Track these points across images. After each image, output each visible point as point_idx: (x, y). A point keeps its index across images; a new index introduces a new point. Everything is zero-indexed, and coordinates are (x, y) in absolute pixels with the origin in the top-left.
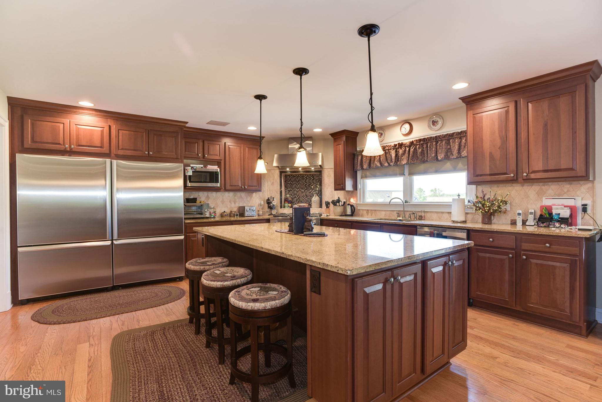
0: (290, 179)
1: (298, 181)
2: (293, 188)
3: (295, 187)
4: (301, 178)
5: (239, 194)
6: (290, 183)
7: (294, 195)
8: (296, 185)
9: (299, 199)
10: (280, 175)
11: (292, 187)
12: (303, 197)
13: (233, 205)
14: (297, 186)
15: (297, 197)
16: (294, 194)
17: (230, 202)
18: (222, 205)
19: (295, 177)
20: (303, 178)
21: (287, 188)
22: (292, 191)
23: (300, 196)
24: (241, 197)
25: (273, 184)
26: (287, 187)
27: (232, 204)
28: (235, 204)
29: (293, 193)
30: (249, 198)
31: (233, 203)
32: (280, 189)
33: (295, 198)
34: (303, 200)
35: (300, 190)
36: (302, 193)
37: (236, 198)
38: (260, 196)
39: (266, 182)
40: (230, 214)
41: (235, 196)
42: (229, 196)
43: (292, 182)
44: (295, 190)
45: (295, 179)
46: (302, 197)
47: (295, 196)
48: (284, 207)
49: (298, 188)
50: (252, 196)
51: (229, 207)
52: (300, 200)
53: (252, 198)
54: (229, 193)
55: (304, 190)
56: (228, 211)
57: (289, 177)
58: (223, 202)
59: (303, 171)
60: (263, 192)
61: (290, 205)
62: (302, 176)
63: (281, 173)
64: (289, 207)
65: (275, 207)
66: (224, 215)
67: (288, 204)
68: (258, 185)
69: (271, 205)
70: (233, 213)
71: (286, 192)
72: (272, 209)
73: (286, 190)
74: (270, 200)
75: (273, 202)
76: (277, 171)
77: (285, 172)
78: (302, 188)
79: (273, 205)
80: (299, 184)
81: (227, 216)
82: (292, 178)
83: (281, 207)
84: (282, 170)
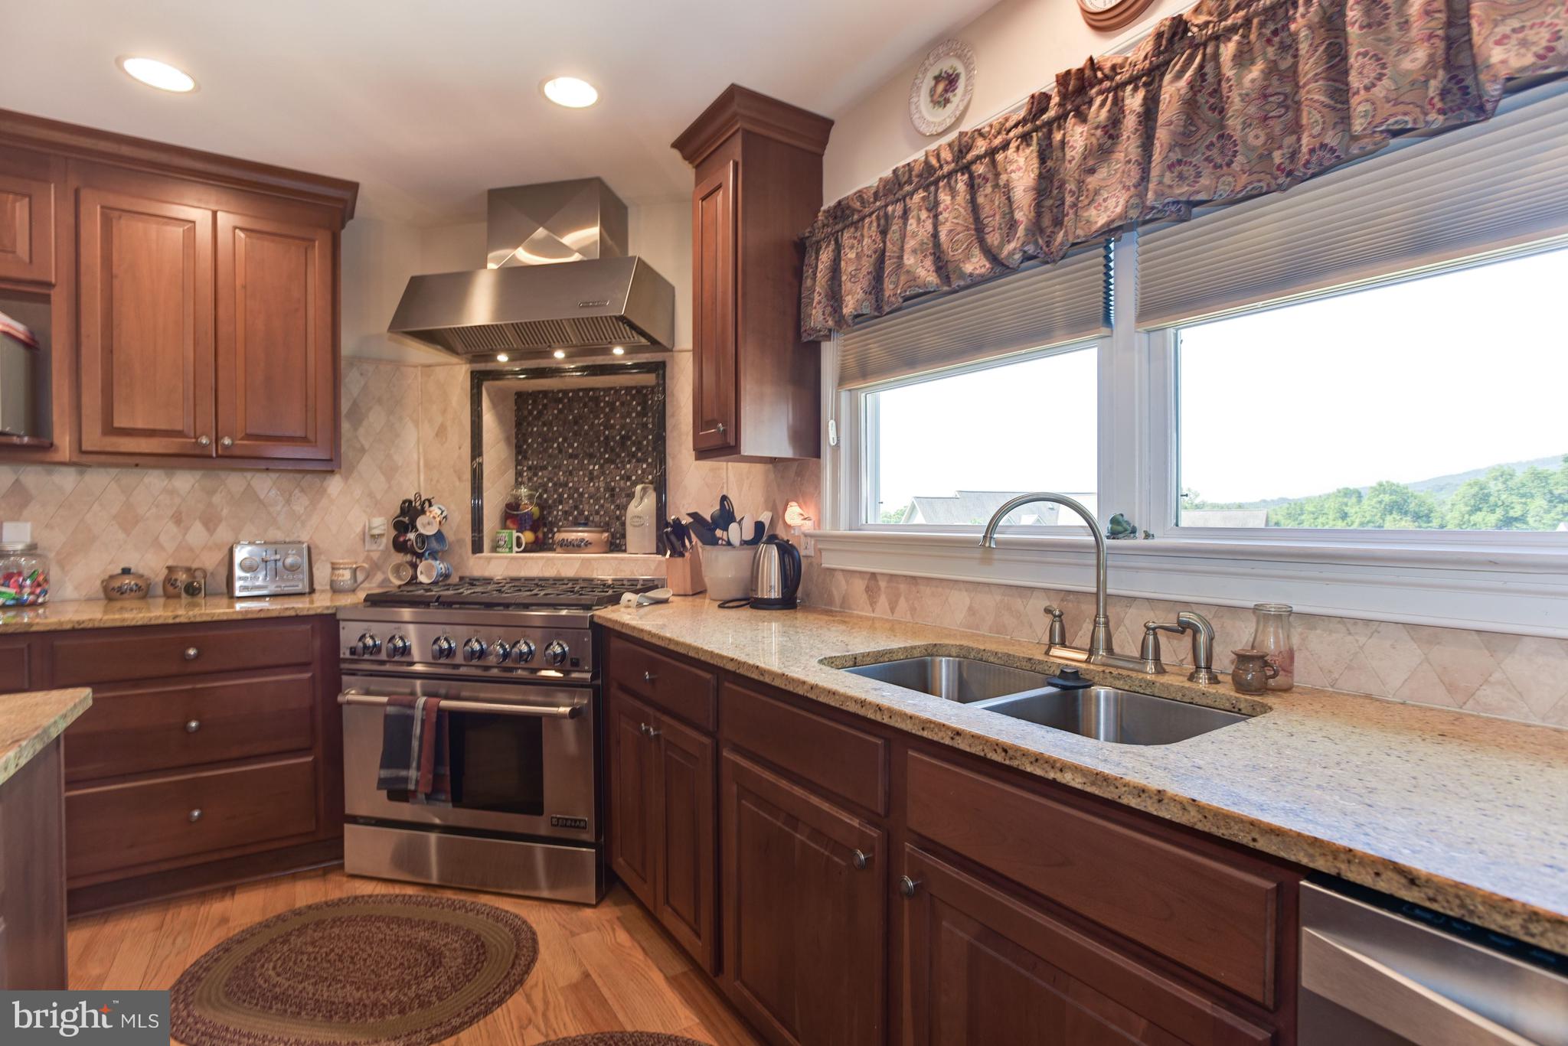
0: (540, 413)
1: (576, 422)
2: (550, 456)
3: (560, 451)
4: (585, 405)
5: (235, 482)
6: (540, 434)
7: (556, 491)
8: (565, 440)
9: (576, 507)
10: (472, 388)
11: (545, 450)
12: (597, 501)
13: (197, 534)
14: (571, 446)
15: (570, 497)
16: (555, 484)
17: (178, 519)
18: (121, 536)
19: (560, 400)
20: (597, 405)
21: (525, 458)
22: (544, 468)
23: (581, 495)
24: (250, 494)
25: (441, 432)
26: (526, 451)
27: (187, 529)
28: (208, 529)
29: (550, 480)
30: (301, 503)
31: (198, 528)
32: (473, 458)
33: (561, 503)
34: (597, 513)
35: (582, 467)
36: (591, 479)
37: (217, 499)
38: (371, 495)
39: (410, 425)
40: (170, 581)
41: (211, 493)
42: (172, 492)
43: (544, 424)
44: (559, 467)
45: (560, 411)
46: (590, 497)
47: (561, 495)
48: (495, 548)
49: (571, 456)
50: (322, 491)
51: (170, 546)
52: (581, 513)
55: (601, 467)
56: (151, 565)
57: (535, 402)
59: (582, 369)
60: (390, 471)
61: (527, 537)
62: (591, 399)
63: (478, 379)
64: (519, 545)
65: (434, 545)
66: (121, 591)
67: (515, 534)
68: (311, 436)
69: (412, 536)
70: (182, 577)
71: (519, 474)
72: (420, 556)
73: (518, 463)
74: (409, 514)
75: (420, 521)
76: (459, 372)
77: (497, 375)
78: (591, 456)
79: (423, 539)
80: (575, 434)
81: (143, 592)
82: (545, 406)
83: (477, 547)
84: (481, 366)
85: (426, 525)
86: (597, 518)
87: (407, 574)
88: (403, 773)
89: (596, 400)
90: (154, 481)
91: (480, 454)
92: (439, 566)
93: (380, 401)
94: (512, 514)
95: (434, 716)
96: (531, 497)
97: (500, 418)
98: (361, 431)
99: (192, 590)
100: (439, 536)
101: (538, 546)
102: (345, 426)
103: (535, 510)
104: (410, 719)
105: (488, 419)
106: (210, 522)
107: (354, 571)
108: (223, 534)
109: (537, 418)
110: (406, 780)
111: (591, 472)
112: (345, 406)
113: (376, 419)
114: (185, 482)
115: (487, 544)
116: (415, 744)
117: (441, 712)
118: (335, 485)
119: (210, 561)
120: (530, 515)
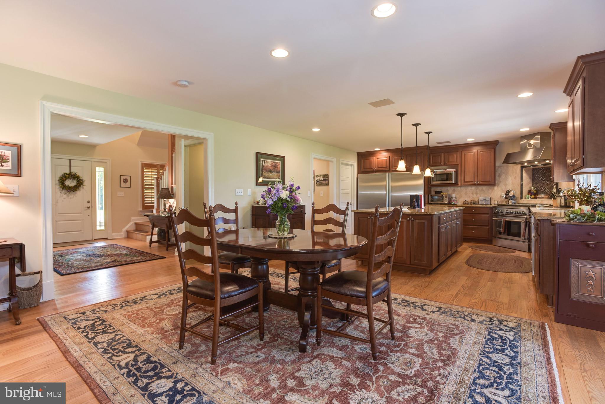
3: (541, 179)
5: (480, 188)
6: (537, 176)
7: (540, 188)
8: (542, 177)
9: (544, 191)
11: (538, 180)
13: (475, 196)
14: (544, 178)
15: (543, 189)
17: (472, 193)
18: (465, 196)
19: (541, 170)
22: (538, 183)
23: (546, 188)
24: (482, 190)
25: (515, 178)
26: (535, 180)
27: (473, 195)
29: (539, 185)
30: (490, 191)
31: (475, 195)
32: (521, 182)
33: (541, 190)
34: (549, 192)
35: (546, 183)
36: (548, 185)
37: (478, 190)
38: (502, 189)
40: (471, 202)
41: (477, 190)
42: (471, 190)
43: (538, 174)
45: (541, 172)
48: (525, 198)
49: (544, 181)
50: (494, 189)
51: (471, 197)
52: (545, 192)
53: (494, 191)
54: (471, 187)
55: (550, 182)
56: (469, 200)
57: (536, 170)
58: (466, 194)
59: (542, 165)
60: (506, 185)
61: (533, 196)
62: (548, 169)
63: (522, 168)
64: (530, 198)
65: (512, 198)
66: (465, 203)
67: (529, 196)
68: (491, 180)
69: (508, 196)
70: (473, 202)
71: (533, 184)
72: (510, 200)
73: (533, 182)
74: (508, 192)
75: (510, 194)
76: (519, 167)
77: (525, 167)
78: (548, 180)
79: (510, 197)
80: (545, 176)
81: (468, 203)
82: (538, 171)
83: (521, 198)
84: (522, 165)
85: (511, 194)
86: (549, 193)
87: (508, 202)
88: (500, 229)
89: (549, 169)
90: (469, 188)
91: (522, 181)
92: (513, 201)
93: (504, 173)
94: (530, 192)
95: (505, 221)
96: (534, 189)
97: (528, 174)
98: (501, 179)
99: (474, 204)
100: (514, 196)
101: (535, 198)
102: (497, 178)
103: (535, 192)
104: (502, 221)
105: (524, 174)
106: (476, 194)
107: (498, 202)
108: (478, 196)
109: (537, 173)
110: (500, 230)
111: (548, 184)
112: (497, 174)
113: (503, 176)
114: (473, 188)
115: (523, 198)
116: (502, 225)
117: (506, 221)
118: (496, 188)
119: (476, 200)
120: (533, 192)
